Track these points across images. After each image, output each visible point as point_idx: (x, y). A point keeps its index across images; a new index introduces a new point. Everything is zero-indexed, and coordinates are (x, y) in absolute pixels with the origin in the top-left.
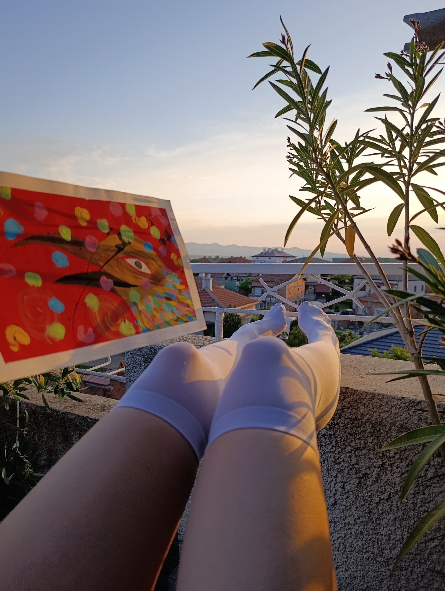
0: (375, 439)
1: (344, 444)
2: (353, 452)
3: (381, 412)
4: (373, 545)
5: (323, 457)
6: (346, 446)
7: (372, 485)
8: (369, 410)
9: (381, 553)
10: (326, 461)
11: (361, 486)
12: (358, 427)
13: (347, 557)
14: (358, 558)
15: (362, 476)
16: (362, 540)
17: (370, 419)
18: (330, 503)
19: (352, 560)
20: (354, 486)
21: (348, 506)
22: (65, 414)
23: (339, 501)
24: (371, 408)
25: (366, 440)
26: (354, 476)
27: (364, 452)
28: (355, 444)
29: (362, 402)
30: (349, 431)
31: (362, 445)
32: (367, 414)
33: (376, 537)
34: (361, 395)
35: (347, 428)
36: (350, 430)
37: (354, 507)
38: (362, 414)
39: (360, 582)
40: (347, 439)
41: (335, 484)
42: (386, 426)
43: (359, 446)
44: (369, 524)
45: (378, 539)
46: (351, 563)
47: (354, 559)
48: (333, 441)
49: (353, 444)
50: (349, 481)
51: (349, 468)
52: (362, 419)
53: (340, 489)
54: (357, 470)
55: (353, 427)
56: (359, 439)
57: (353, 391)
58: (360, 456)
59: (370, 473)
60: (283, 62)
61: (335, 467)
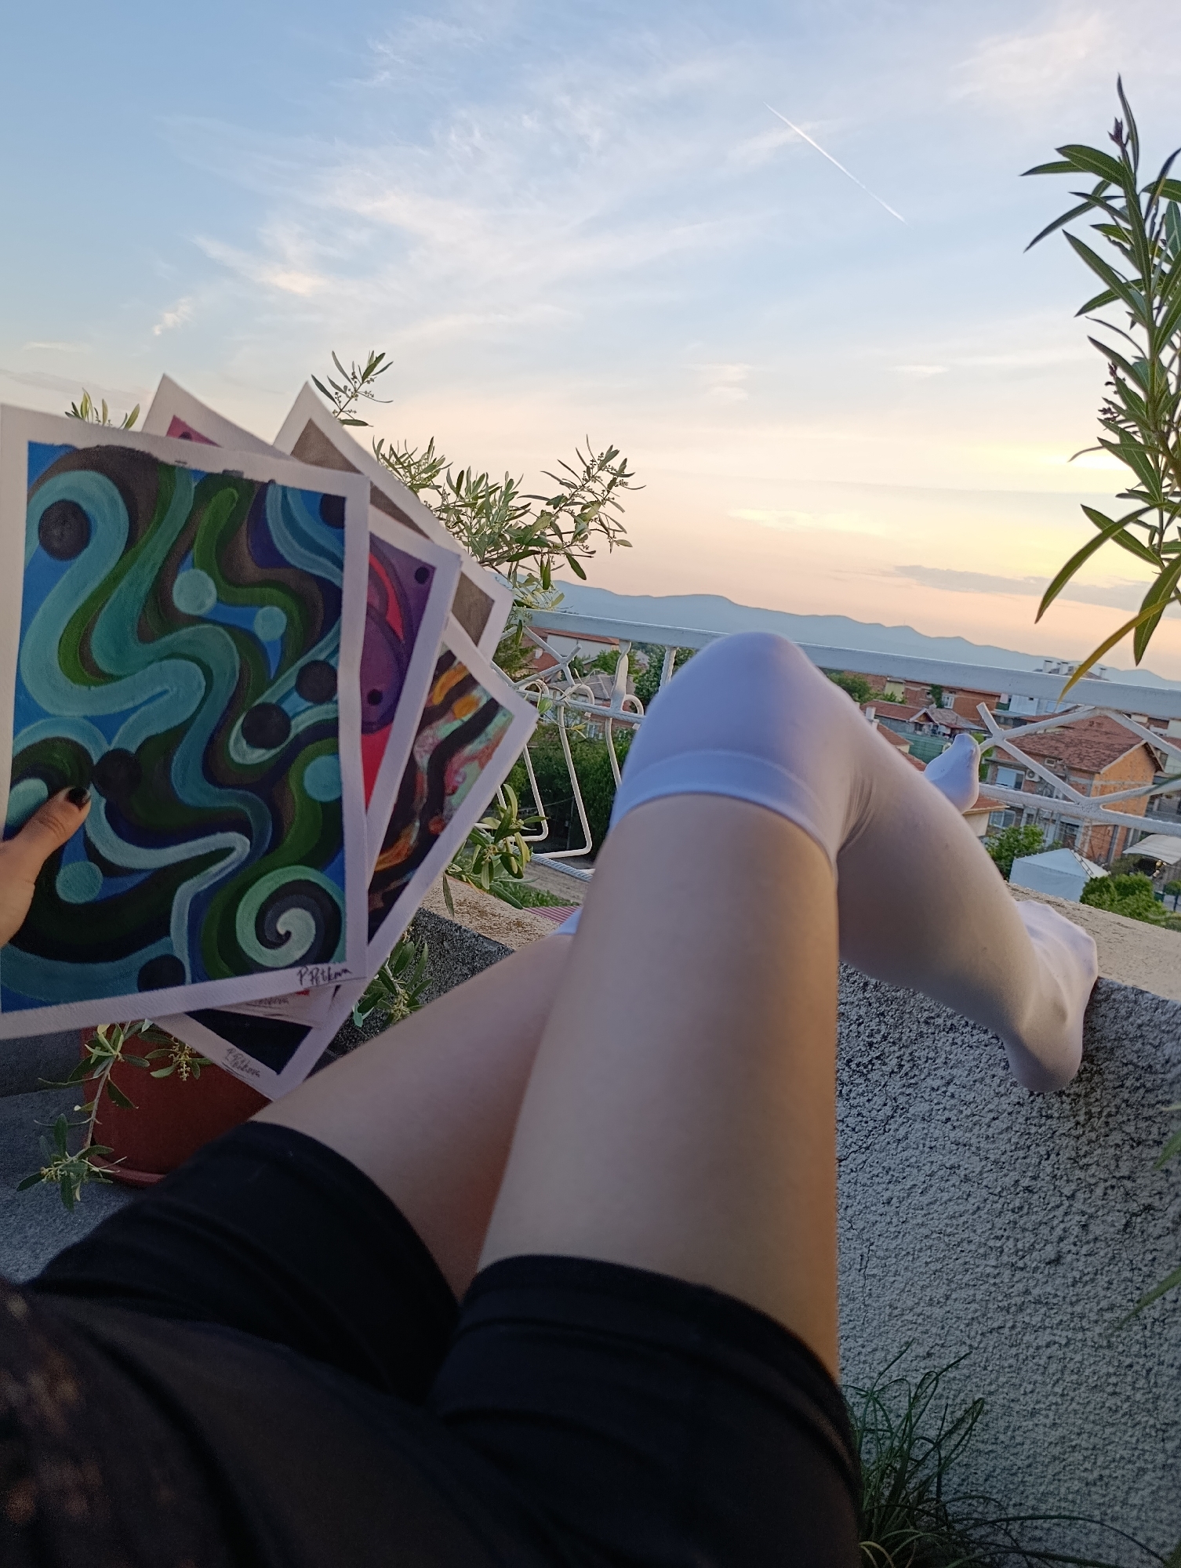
1: (1107, 1123)
2: (1127, 1148)
4: (1134, 1382)
5: (1048, 1143)
6: (1111, 1130)
7: (1160, 1236)
9: (1150, 1406)
10: (1053, 1156)
11: (1131, 1233)
12: (1148, 1091)
13: (1062, 1395)
14: (1089, 1402)
15: (1138, 1209)
16: (1109, 1363)
18: (1043, 1257)
19: (1074, 1405)
20: (1112, 1230)
21: (1088, 1273)
22: (477, 940)
23: (1069, 1257)
26: (1118, 1207)
27: (1155, 1152)
28: (1136, 1128)
30: (1126, 1096)
31: (1155, 1135)
33: (1144, 1365)
36: (1130, 1092)
37: (1102, 1280)
38: (1167, 1062)
39: (1084, 1460)
40: (1117, 1113)
41: (1066, 1214)
43: (1144, 1137)
44: (1135, 1328)
45: (1149, 1371)
46: (1069, 1410)
47: (1078, 1403)
48: (1079, 1110)
49: (1130, 1128)
50: (1103, 1215)
51: (1108, 1184)
52: (1164, 1073)
53: (1076, 1228)
54: (1127, 1194)
55: (1138, 1088)
56: (1147, 1119)
57: (1154, 1002)
58: (1142, 1160)
59: (1161, 1207)
60: (1108, 185)
61: (1075, 1175)
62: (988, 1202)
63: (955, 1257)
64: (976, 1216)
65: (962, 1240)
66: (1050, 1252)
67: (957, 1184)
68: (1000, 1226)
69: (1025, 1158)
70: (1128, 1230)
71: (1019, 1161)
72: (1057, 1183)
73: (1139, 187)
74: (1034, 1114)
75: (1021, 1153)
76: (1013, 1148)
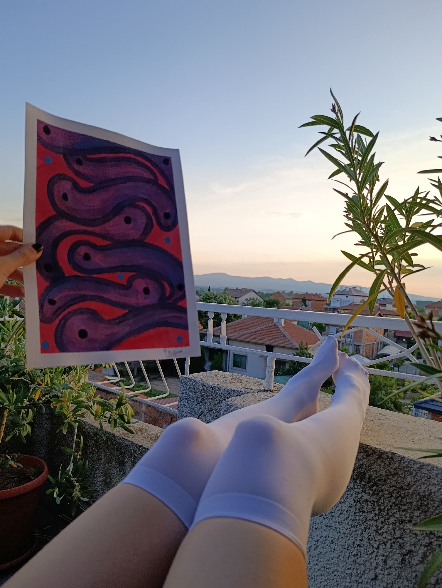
0: (422, 513)
1: (388, 514)
2: (397, 524)
3: (430, 485)
5: (365, 524)
6: (390, 516)
7: (417, 565)
8: (417, 480)
10: (367, 530)
11: (405, 563)
12: (403, 498)
15: (406, 552)
17: (417, 491)
18: (369, 577)
20: (397, 562)
22: (122, 440)
23: (380, 577)
24: (419, 478)
25: (412, 513)
26: (398, 552)
27: (409, 526)
28: (400, 515)
29: (408, 471)
30: (394, 501)
31: (408, 518)
32: (414, 485)
34: (409, 463)
35: (392, 496)
36: (395, 499)
38: (409, 484)
40: (391, 508)
41: (376, 556)
42: (435, 501)
43: (404, 519)
48: (375, 508)
49: (398, 516)
50: (392, 556)
51: (392, 541)
52: (408, 490)
53: (382, 562)
54: (400, 545)
55: (398, 497)
56: (404, 511)
57: (399, 458)
58: (405, 530)
59: (416, 551)
60: (333, 129)
61: (377, 538)
62: (343, 552)
63: (332, 579)
64: (338, 559)
65: (334, 571)
66: (372, 575)
67: (329, 544)
68: (349, 563)
69: (356, 531)
70: (403, 562)
71: (354, 533)
72: (371, 542)
73: (345, 129)
74: (357, 511)
75: (354, 529)
76: (350, 527)
